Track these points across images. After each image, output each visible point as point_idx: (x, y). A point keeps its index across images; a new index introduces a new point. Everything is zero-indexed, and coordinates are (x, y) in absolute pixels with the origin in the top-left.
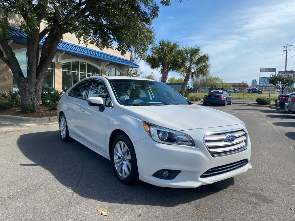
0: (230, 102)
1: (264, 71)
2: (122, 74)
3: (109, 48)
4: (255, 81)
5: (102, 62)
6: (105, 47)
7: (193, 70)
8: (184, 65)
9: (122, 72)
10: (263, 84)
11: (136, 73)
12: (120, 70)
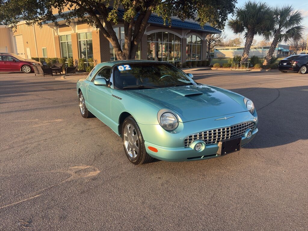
3: (190, 19)
5: (183, 31)
6: (186, 18)
8: (273, 28)
9: (202, 39)
12: (201, 37)
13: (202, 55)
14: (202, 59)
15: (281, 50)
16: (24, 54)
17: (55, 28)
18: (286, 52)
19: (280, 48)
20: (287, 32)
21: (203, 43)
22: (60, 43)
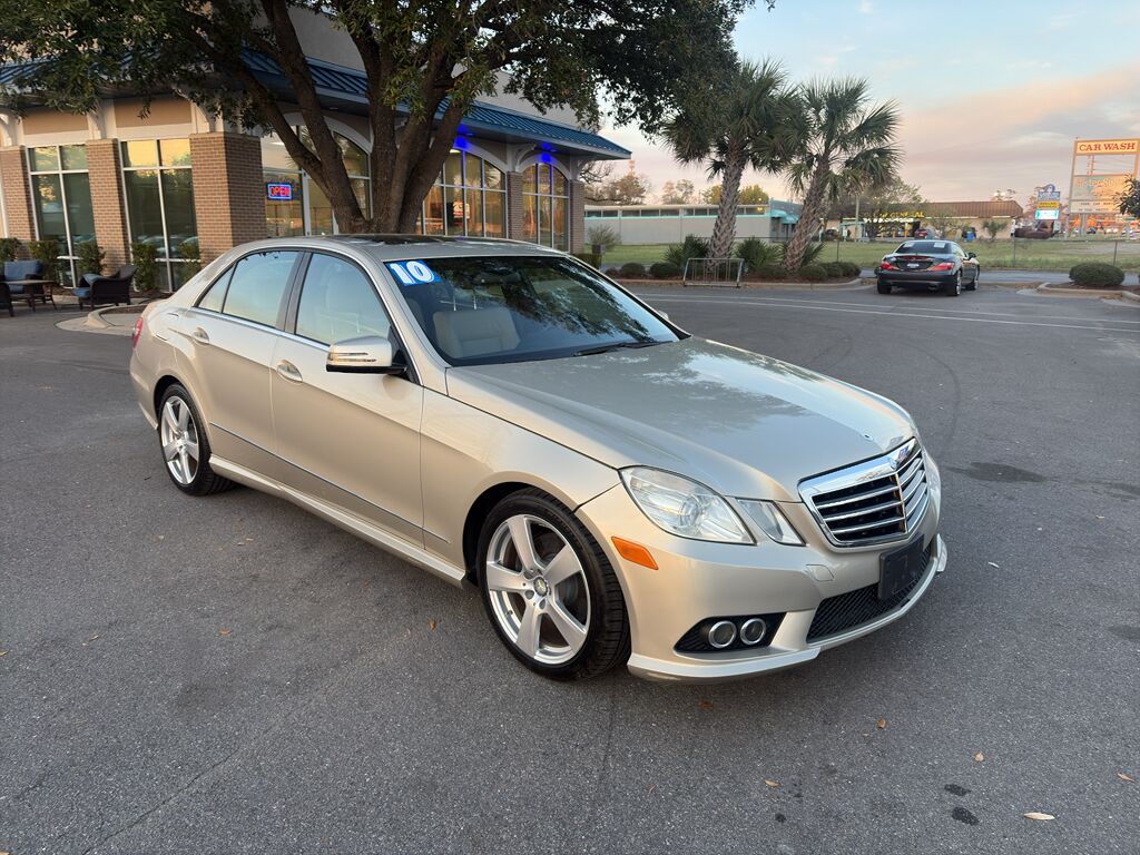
0: (969, 282)
1: (1089, 151)
2: (572, 185)
4: (1050, 190)
5: (508, 146)
6: (553, 102)
7: (836, 169)
8: (803, 150)
9: (569, 177)
10: (1085, 202)
11: (587, 171)
12: (564, 171)
13: (572, 233)
14: (572, 246)
15: (779, 218)
18: (793, 225)
19: (778, 213)
20: (848, 163)
21: (572, 192)
22: (26, 179)
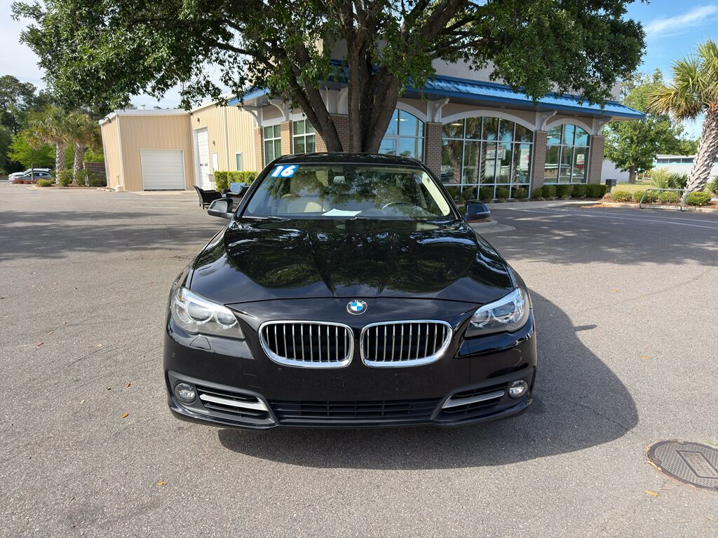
2: (593, 138)
5: (537, 113)
9: (591, 132)
12: (587, 129)
13: (589, 170)
14: (589, 180)
16: (209, 164)
17: (256, 112)
21: (592, 143)
22: (262, 143)
